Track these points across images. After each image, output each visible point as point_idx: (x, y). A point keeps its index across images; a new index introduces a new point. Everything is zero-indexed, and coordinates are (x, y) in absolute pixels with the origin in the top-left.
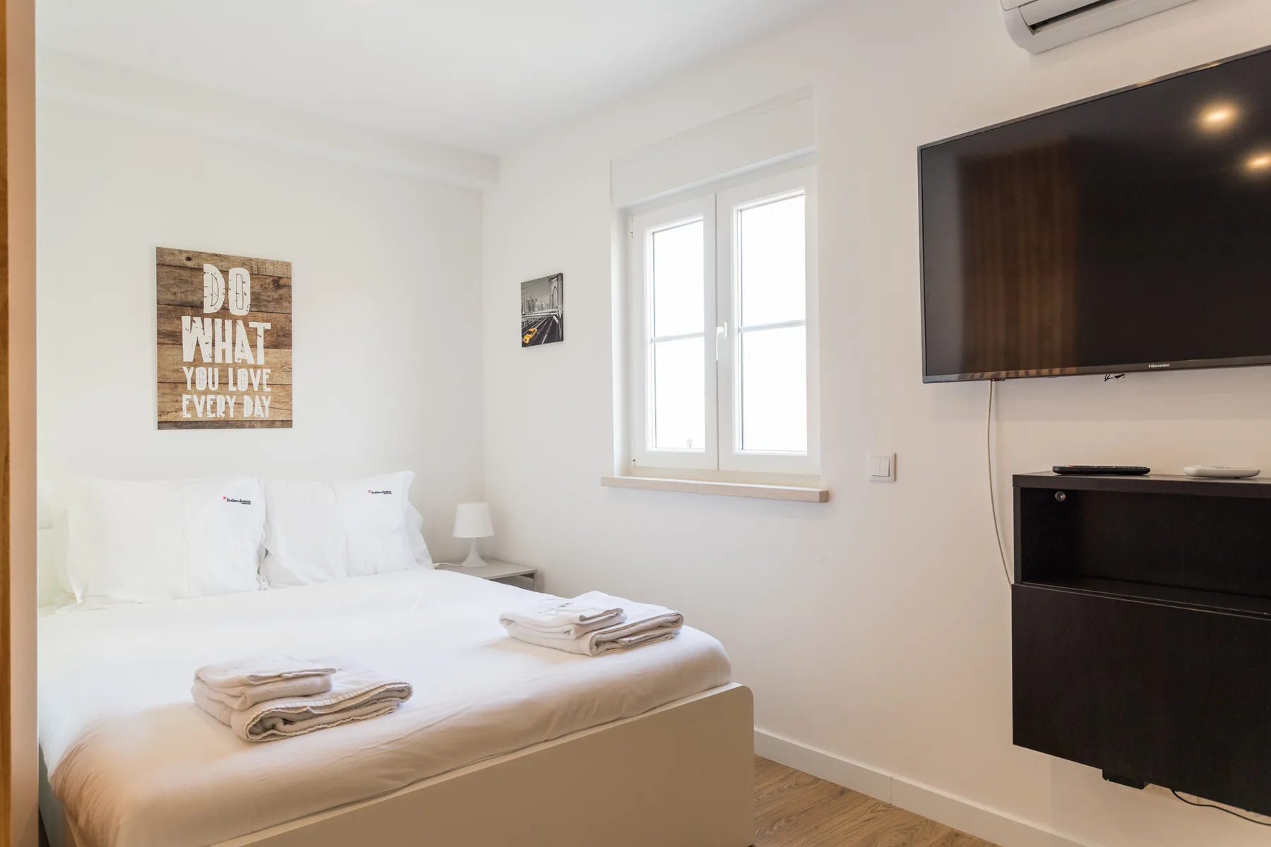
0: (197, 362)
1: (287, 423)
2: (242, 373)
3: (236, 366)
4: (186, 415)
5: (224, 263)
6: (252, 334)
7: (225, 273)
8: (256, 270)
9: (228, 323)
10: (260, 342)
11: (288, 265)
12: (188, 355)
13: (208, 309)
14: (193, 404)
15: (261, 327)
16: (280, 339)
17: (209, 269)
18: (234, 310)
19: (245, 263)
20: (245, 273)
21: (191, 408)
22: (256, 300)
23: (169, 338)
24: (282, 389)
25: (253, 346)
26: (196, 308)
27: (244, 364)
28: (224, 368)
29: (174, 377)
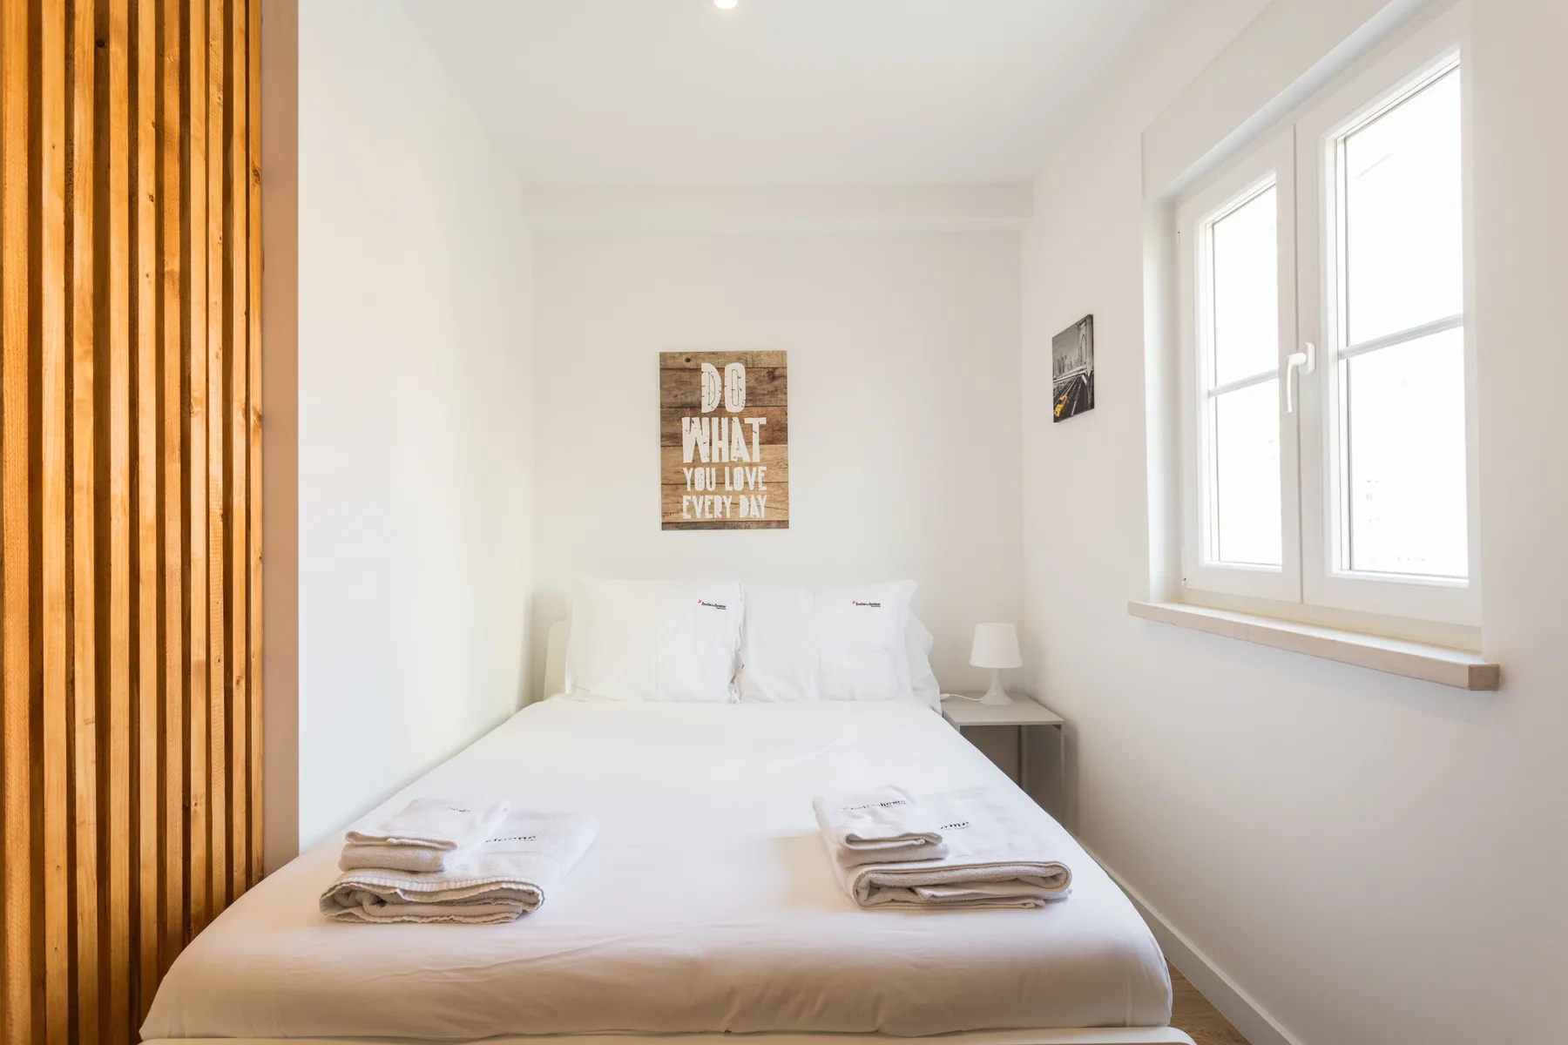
0: (696, 462)
1: (784, 524)
2: (738, 471)
3: (732, 465)
4: (686, 516)
5: (720, 360)
6: (747, 430)
7: (721, 370)
8: (751, 363)
9: (725, 421)
10: (756, 438)
11: (783, 354)
12: (688, 457)
13: (705, 409)
14: (694, 506)
15: (756, 422)
16: (776, 434)
17: (707, 368)
18: (730, 408)
19: (740, 357)
20: (740, 368)
21: (691, 509)
22: (752, 395)
23: (671, 439)
24: (778, 488)
25: (749, 443)
26: (694, 409)
27: (740, 463)
28: (720, 467)
29: (675, 478)
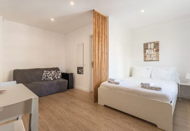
0: (148, 54)
1: (158, 61)
2: (153, 55)
3: (152, 54)
4: (147, 60)
5: (150, 43)
6: (154, 50)
7: (151, 44)
8: (154, 43)
9: (151, 50)
10: (155, 51)
11: (158, 41)
12: (147, 54)
13: (149, 48)
15: (155, 49)
16: (157, 51)
17: (149, 44)
18: (152, 48)
19: (153, 43)
20: (153, 44)
21: (147, 59)
22: (154, 46)
23: (145, 52)
24: (158, 56)
25: (154, 52)
26: (148, 49)
27: (153, 54)
28: (150, 55)
29: (145, 56)
